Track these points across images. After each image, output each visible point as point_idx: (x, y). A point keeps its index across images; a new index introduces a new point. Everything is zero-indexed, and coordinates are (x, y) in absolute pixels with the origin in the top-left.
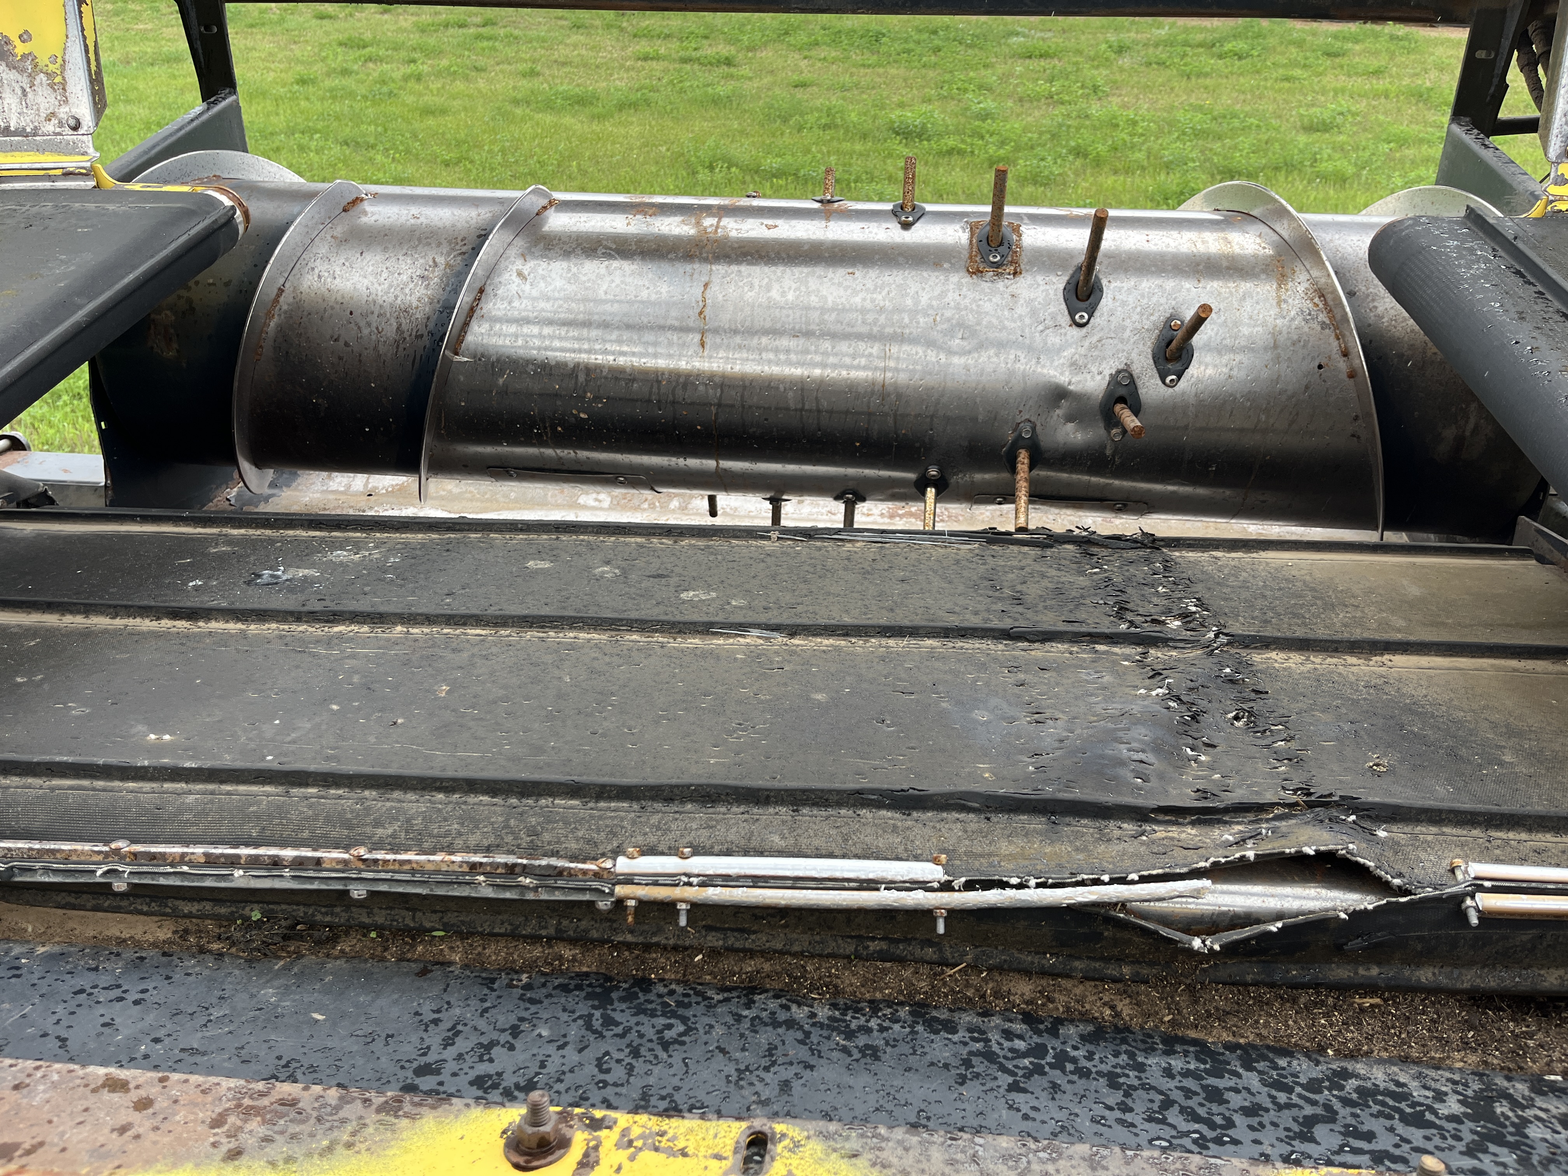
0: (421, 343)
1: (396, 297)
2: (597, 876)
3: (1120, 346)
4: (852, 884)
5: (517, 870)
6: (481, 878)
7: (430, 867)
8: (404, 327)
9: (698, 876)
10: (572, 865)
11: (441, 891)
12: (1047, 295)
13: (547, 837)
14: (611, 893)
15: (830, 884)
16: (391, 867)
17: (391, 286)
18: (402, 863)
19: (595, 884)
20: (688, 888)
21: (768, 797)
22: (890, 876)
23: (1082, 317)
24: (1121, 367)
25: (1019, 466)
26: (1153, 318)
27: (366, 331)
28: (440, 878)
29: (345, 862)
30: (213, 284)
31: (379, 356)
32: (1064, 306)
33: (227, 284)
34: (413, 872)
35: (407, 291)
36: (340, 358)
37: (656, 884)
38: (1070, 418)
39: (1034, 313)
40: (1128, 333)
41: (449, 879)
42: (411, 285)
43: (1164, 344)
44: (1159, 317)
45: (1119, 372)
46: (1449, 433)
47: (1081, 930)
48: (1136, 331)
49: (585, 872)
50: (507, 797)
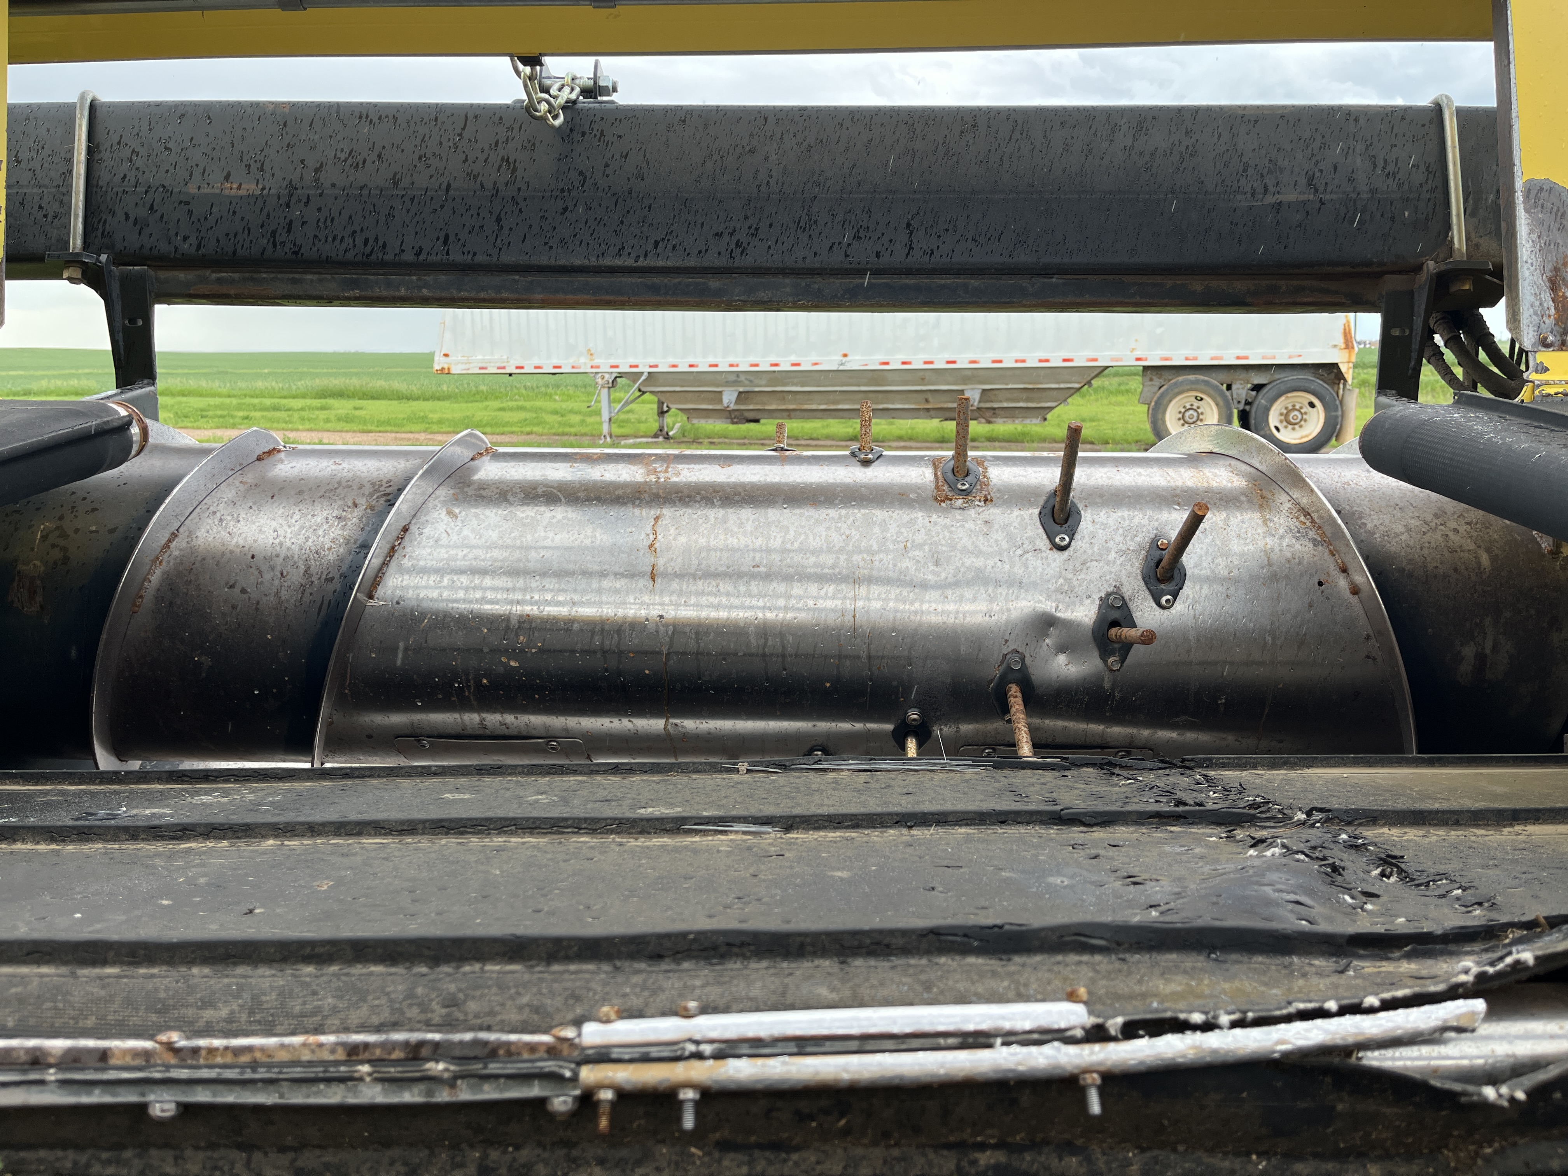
0: (330, 587)
1: (307, 539)
2: (552, 1051)
3: (1106, 568)
4: (951, 1041)
5: (425, 1052)
6: (365, 1068)
7: (284, 1056)
8: (313, 570)
9: (711, 1042)
10: (513, 1037)
11: (298, 1098)
12: (1023, 519)
13: (472, 1006)
14: (575, 1079)
15: (916, 1043)
16: (219, 1060)
17: (302, 528)
18: (238, 1051)
19: (549, 1066)
20: (696, 1064)
21: (802, 946)
22: (1007, 1025)
23: (1063, 539)
24: (1110, 589)
25: (1012, 700)
26: (1137, 539)
27: (267, 576)
28: (297, 1072)
29: (147, 1054)
30: (96, 532)
31: (280, 603)
32: (1041, 530)
33: (112, 531)
34: (254, 1065)
35: (320, 532)
36: (234, 607)
37: (646, 1059)
38: (1062, 649)
39: (1010, 537)
40: (1113, 555)
41: (310, 1073)
42: (325, 527)
43: (1153, 564)
44: (1143, 538)
45: (1108, 595)
46: (1469, 652)
47: (1302, 1105)
48: (1122, 553)
49: (533, 1048)
50: (413, 963)
